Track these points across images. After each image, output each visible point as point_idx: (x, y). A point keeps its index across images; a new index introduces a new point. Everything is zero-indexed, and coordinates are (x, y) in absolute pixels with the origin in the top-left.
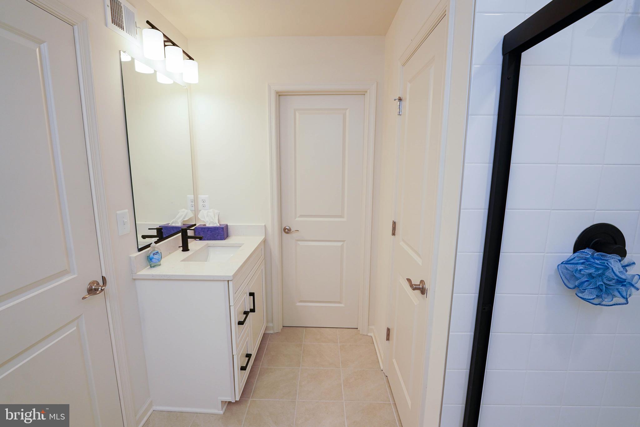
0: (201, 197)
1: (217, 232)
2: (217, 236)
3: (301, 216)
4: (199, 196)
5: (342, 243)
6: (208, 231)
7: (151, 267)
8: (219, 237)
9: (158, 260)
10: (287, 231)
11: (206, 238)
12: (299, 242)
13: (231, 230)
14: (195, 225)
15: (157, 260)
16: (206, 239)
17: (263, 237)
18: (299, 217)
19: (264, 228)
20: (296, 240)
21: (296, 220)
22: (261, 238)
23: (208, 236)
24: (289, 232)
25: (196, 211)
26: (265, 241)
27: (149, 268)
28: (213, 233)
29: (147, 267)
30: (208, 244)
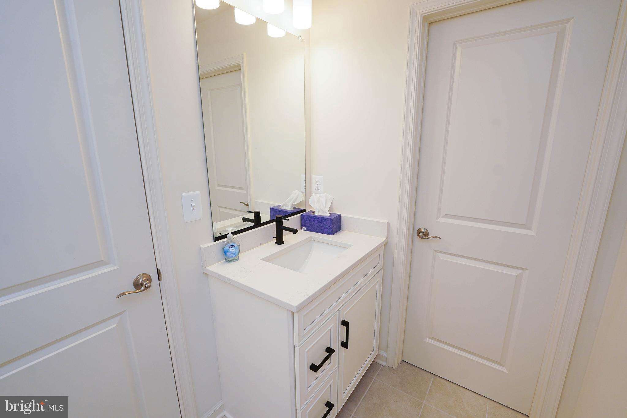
0: (315, 177)
1: (325, 223)
2: (325, 228)
3: (447, 216)
4: (313, 176)
5: (519, 272)
6: (314, 221)
7: (226, 261)
8: (326, 230)
9: (234, 254)
10: (423, 234)
11: (312, 228)
12: (439, 254)
13: (344, 223)
14: (305, 210)
15: (232, 254)
16: (312, 230)
17: (384, 239)
18: (443, 217)
19: (386, 226)
20: (435, 250)
21: (438, 220)
22: (380, 240)
23: (315, 226)
24: (424, 237)
25: (307, 194)
26: (386, 245)
27: (224, 263)
28: (320, 224)
29: (219, 262)
30: (311, 237)
